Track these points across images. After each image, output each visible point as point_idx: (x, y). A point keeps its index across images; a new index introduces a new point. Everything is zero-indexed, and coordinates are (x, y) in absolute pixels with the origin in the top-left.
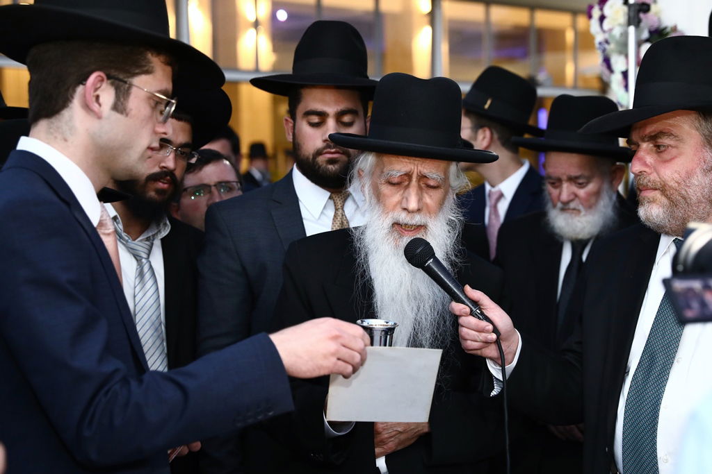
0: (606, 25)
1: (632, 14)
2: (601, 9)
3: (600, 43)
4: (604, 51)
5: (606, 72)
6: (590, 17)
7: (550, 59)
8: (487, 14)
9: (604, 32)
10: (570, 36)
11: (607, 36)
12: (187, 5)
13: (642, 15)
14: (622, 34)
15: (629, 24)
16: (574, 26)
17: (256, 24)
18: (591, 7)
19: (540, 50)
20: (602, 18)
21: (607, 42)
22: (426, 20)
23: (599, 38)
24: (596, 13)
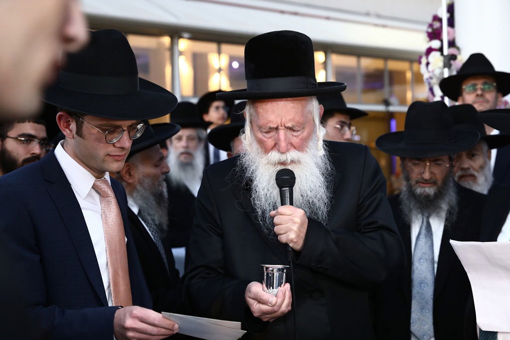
0: (430, 67)
1: (446, 61)
2: (427, 58)
3: (427, 79)
4: (429, 84)
5: (431, 96)
6: (420, 63)
7: (397, 88)
8: (359, 62)
9: (429, 72)
10: (409, 75)
11: (431, 74)
12: (178, 59)
13: (452, 62)
14: (440, 74)
15: (445, 66)
16: (411, 69)
17: (220, 70)
18: (421, 57)
19: (392, 83)
20: (428, 64)
21: (431, 78)
22: (321, 66)
23: (426, 76)
24: (424, 60)
